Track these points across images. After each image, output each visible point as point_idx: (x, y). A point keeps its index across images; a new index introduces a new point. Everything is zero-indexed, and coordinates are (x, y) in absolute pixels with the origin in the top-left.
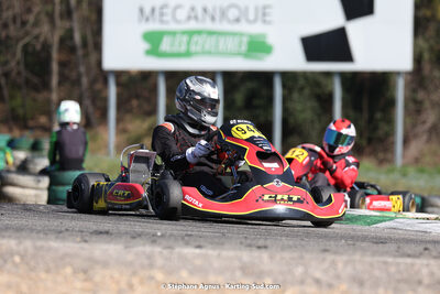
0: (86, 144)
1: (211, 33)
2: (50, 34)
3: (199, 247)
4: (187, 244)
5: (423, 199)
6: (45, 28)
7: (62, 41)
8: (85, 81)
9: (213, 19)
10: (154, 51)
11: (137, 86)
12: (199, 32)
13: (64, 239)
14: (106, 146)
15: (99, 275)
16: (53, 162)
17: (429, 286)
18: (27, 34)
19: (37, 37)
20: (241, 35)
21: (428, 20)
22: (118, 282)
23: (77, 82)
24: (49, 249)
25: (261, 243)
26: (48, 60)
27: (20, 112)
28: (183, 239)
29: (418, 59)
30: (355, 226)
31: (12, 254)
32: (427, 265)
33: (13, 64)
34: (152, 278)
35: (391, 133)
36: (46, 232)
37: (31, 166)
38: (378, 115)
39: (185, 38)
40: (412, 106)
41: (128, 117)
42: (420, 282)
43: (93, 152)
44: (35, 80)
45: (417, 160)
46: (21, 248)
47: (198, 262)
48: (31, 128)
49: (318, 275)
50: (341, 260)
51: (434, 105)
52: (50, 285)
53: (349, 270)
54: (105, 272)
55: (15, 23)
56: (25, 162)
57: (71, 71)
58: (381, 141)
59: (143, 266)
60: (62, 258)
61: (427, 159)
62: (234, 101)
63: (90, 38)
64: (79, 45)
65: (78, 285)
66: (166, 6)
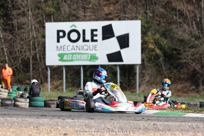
0: (40, 89)
1: (79, 54)
2: (29, 55)
3: (73, 119)
4: (69, 118)
6: (28, 53)
7: (33, 57)
8: (40, 70)
9: (80, 50)
10: (61, 60)
11: (57, 70)
12: (75, 54)
14: (48, 89)
15: (41, 128)
16: (30, 94)
17: (143, 130)
18: (22, 55)
19: (25, 56)
20: (89, 54)
21: (146, 48)
22: (47, 130)
23: (38, 70)
24: (26, 121)
25: (92, 117)
26: (29, 64)
27: (20, 79)
28: (68, 116)
29: (143, 60)
31: (15, 123)
32: (143, 123)
33: (18, 64)
34: (58, 129)
35: (135, 83)
36: (26, 116)
37: (24, 96)
38: (131, 78)
39: (71, 56)
40: (141, 74)
41: (54, 80)
42: (140, 128)
43: (43, 91)
44: (25, 69)
45: (143, 91)
46: (17, 120)
47: (72, 124)
48: (24, 84)
49: (109, 127)
50: (116, 122)
51: (148, 74)
52: (26, 131)
53: (118, 125)
54: (43, 127)
55: (18, 52)
56: (22, 94)
57: (36, 66)
58: (132, 85)
59: (55, 125)
60: (30, 123)
61: (146, 91)
62: (87, 74)
63: (42, 56)
64: (38, 58)
65: (35, 131)
66: (65, 46)
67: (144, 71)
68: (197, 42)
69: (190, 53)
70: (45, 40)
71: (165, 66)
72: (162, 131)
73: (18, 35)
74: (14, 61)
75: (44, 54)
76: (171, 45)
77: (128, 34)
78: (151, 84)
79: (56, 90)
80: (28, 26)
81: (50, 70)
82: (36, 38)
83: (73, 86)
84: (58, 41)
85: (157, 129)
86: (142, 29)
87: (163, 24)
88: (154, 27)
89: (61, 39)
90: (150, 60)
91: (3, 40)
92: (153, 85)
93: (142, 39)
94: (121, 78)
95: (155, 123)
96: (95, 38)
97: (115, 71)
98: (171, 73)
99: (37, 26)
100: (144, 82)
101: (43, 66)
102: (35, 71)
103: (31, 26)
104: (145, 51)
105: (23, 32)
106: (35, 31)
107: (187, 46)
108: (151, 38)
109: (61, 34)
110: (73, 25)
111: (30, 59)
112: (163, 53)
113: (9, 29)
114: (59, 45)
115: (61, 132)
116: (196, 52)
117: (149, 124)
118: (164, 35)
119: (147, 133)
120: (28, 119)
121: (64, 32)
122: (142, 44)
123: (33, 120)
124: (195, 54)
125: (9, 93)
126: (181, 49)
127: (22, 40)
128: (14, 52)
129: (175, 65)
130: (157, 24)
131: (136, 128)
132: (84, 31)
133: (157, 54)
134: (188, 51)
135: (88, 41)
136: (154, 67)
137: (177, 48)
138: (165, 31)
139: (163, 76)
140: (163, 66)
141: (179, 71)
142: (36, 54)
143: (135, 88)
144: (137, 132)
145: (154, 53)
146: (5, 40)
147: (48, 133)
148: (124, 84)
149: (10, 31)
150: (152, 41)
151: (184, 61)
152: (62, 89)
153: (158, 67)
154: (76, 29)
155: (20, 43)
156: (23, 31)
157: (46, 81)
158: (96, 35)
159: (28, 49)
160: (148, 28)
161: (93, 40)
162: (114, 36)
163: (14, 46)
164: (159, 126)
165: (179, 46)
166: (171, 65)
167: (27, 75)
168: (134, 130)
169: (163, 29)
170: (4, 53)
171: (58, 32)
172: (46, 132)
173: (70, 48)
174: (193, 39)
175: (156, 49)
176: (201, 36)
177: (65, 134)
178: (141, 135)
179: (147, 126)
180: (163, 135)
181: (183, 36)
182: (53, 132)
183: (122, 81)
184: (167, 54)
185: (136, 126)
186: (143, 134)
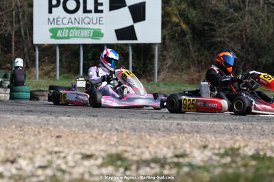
0: (25, 76)
2: (11, 30)
3: (69, 116)
4: (64, 115)
6: (9, 28)
7: (16, 33)
8: (25, 50)
9: (79, 23)
10: (54, 37)
11: (48, 51)
12: (73, 28)
13: (13, 114)
14: (35, 76)
15: (26, 128)
17: (163, 131)
18: (1, 29)
19: (6, 31)
20: (91, 29)
21: (168, 22)
22: (34, 131)
23: (23, 50)
24: (6, 118)
25: (95, 114)
28: (63, 112)
29: (163, 38)
32: (162, 123)
34: (48, 129)
35: (153, 69)
36: (6, 111)
37: (3, 84)
38: (148, 62)
39: (67, 31)
40: (161, 57)
41: (43, 64)
42: (159, 129)
43: (29, 78)
44: (5, 49)
45: (164, 80)
47: (68, 122)
48: (4, 69)
49: (117, 127)
50: (126, 121)
51: (171, 57)
52: (6, 132)
53: (130, 125)
54: (29, 127)
56: (1, 82)
57: (20, 45)
58: (148, 71)
60: (11, 121)
61: (168, 79)
62: (87, 56)
63: (28, 32)
64: (23, 34)
65: (18, 132)
66: (59, 18)
67: (165, 53)
68: (236, 14)
69: (226, 29)
70: (32, 11)
71: (193, 46)
72: (189, 133)
75: (31, 29)
76: (202, 18)
77: (144, 3)
78: (175, 70)
79: (46, 77)
81: (39, 51)
82: (21, 7)
83: (69, 71)
84: (50, 12)
85: (182, 131)
89: (54, 9)
90: (173, 38)
92: (179, 73)
93: (162, 10)
94: (134, 62)
95: (179, 122)
96: (100, 8)
97: (126, 52)
98: (201, 55)
100: (165, 67)
101: (30, 45)
102: (19, 51)
104: (167, 26)
107: (223, 20)
108: (175, 8)
109: (54, 2)
111: (11, 35)
112: (190, 29)
115: (53, 133)
116: (234, 27)
117: (172, 124)
118: (192, 5)
119: (167, 136)
120: (9, 116)
122: (163, 17)
123: (15, 117)
124: (234, 30)
126: (215, 23)
127: (2, 10)
129: (207, 45)
131: (153, 129)
133: (182, 30)
134: (225, 26)
135: (90, 12)
136: (179, 48)
137: (209, 21)
139: (190, 59)
140: (191, 46)
141: (211, 53)
142: (20, 28)
143: (153, 75)
144: (155, 134)
145: (179, 28)
147: (35, 135)
148: (138, 70)
150: (176, 12)
151: (219, 39)
152: (55, 75)
153: (183, 48)
157: (34, 65)
158: (101, 4)
159: (10, 22)
161: (97, 11)
162: (126, 6)
164: (184, 127)
165: (212, 19)
166: (202, 44)
168: (152, 131)
172: (33, 133)
173: (66, 21)
174: (231, 10)
175: (182, 24)
176: (242, 6)
177: (58, 137)
178: (160, 139)
179: (168, 126)
180: (189, 138)
181: (218, 7)
182: (42, 133)
183: (135, 66)
184: (196, 30)
185: (153, 127)
186: (163, 136)
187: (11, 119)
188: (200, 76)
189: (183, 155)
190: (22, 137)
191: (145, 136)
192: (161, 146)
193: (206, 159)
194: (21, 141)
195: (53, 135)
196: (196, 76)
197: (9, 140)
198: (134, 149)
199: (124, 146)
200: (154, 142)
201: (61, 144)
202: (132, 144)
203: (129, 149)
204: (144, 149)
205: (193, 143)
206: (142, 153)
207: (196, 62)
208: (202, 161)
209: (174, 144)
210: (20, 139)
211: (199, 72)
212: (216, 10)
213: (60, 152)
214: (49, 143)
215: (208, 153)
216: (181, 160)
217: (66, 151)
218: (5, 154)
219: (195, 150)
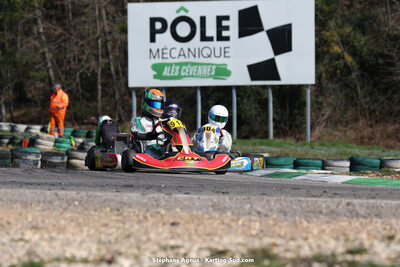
1: (193, 64)
2: (96, 66)
3: (187, 193)
4: (180, 192)
5: (323, 162)
6: (93, 63)
7: (103, 71)
8: (117, 96)
9: (194, 56)
10: (159, 76)
12: (186, 64)
13: (105, 190)
15: (126, 211)
16: (98, 143)
17: (326, 215)
18: (82, 66)
20: (212, 64)
21: (324, 53)
22: (138, 215)
23: (113, 96)
24: (96, 197)
25: (224, 190)
26: (95, 84)
27: (79, 114)
29: (318, 77)
30: (282, 179)
31: (74, 201)
32: (326, 202)
33: (74, 85)
34: (159, 213)
35: (304, 122)
36: (95, 186)
37: (87, 147)
38: (296, 112)
39: (178, 67)
40: (315, 104)
42: (321, 212)
44: (88, 95)
45: (319, 138)
46: (79, 196)
47: (186, 203)
48: (86, 124)
49: (259, 209)
50: (272, 200)
51: (329, 104)
52: (96, 218)
53: (278, 205)
54: (130, 210)
55: (74, 60)
56: (83, 144)
57: (109, 88)
58: (297, 126)
59: (153, 206)
60: (104, 202)
61: (325, 138)
62: (208, 105)
63: (120, 68)
64: (113, 73)
65: (114, 218)
66: (166, 49)
67: (321, 99)
70: (126, 38)
71: (361, 88)
72: (365, 217)
73: (75, 27)
74: (66, 79)
75: (125, 65)
76: (374, 47)
77: (290, 25)
78: (336, 124)
80: (94, 9)
81: (137, 97)
82: (110, 33)
85: (354, 214)
86: (316, 16)
87: (359, 6)
88: (340, 11)
89: (158, 36)
90: (332, 76)
91: (43, 37)
92: (341, 128)
93: (316, 35)
94: (275, 112)
95: (348, 200)
96: (225, 33)
97: (264, 97)
98: (374, 102)
99: (112, 9)
100: (321, 119)
101: (123, 89)
102: (108, 97)
103: (100, 10)
104: (323, 58)
105: (85, 22)
106: (108, 19)
108: (335, 33)
109: (158, 25)
110: (182, 8)
111: (97, 74)
112: (358, 63)
113: (56, 15)
114: (154, 47)
115: (166, 219)
118: (360, 26)
119: (333, 221)
121: (163, 21)
122: (317, 46)
123: (109, 195)
125: (56, 141)
126: (394, 55)
127: (82, 37)
128: (65, 60)
129: (382, 86)
130: (346, 5)
131: (312, 212)
132: (203, 19)
133: (345, 64)
135: (211, 39)
136: (341, 92)
137: (386, 53)
138: (363, 20)
139: (359, 108)
140: (358, 88)
141: (389, 99)
142: (109, 64)
143: (303, 131)
144: (315, 220)
145: (341, 61)
146: (48, 37)
147: (139, 222)
148: (282, 125)
149: (58, 19)
150: (336, 38)
153: (348, 90)
154: (188, 15)
155: (77, 43)
156: (84, 18)
157: (129, 118)
158: (227, 28)
159: (94, 55)
160: (330, 12)
161: (220, 38)
162: (263, 30)
163: (66, 49)
164: (357, 208)
165: (389, 48)
166: (375, 85)
167: (90, 105)
168: (310, 214)
169: (358, 16)
170: (46, 64)
171: (153, 21)
172: (136, 219)
173: (175, 53)
175: (346, 55)
177: (173, 224)
178: (324, 227)
179: (333, 207)
180: (366, 225)
181: (397, 30)
182: (149, 218)
183: (278, 118)
184: (366, 65)
185: (312, 208)
186: (327, 222)
187: (104, 198)
188: (373, 133)
189: (360, 251)
190: (121, 225)
191: (301, 223)
192: (326, 237)
193: (393, 256)
194: (120, 231)
195: (166, 221)
196: (367, 132)
197: (102, 229)
198: (287, 242)
199: (272, 237)
200: (315, 231)
201: (178, 235)
202: (282, 233)
203: (279, 241)
204: (301, 242)
205: (373, 232)
206: (299, 247)
207: (367, 112)
208: (388, 258)
209: (344, 234)
210: (118, 229)
211: (371, 126)
212: (395, 35)
213: (178, 247)
214: (162, 234)
215: (396, 247)
216: (357, 258)
217: (187, 245)
218: (99, 250)
219: (376, 243)
